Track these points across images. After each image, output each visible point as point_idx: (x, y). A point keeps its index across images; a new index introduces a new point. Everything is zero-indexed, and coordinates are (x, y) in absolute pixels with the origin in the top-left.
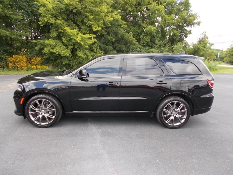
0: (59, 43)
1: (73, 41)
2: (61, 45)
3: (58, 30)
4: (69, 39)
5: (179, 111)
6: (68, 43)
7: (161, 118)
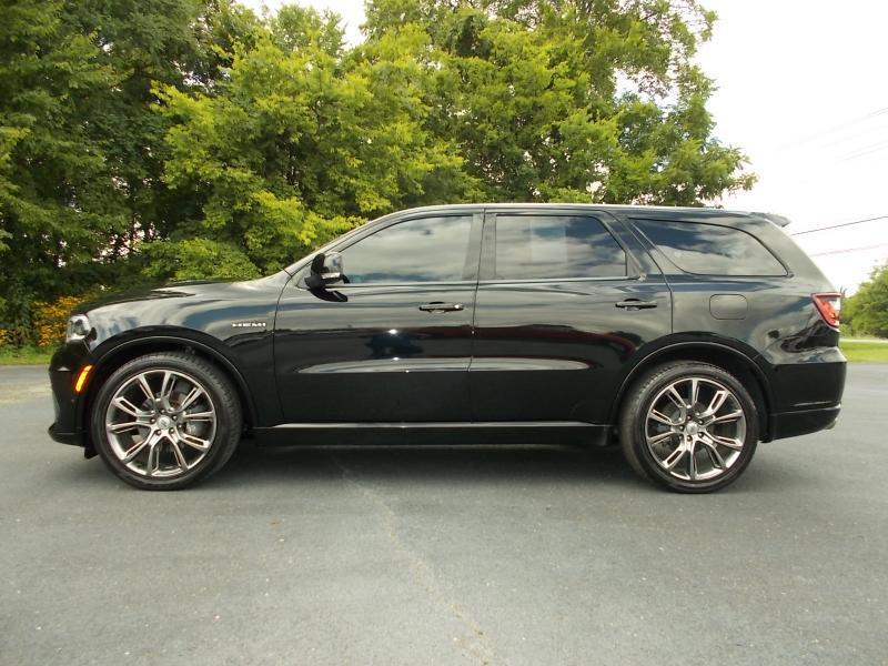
0: (232, 253)
1: (286, 243)
2: (237, 261)
3: (234, 203)
4: (270, 237)
5: (714, 419)
6: (266, 250)
7: (641, 446)
